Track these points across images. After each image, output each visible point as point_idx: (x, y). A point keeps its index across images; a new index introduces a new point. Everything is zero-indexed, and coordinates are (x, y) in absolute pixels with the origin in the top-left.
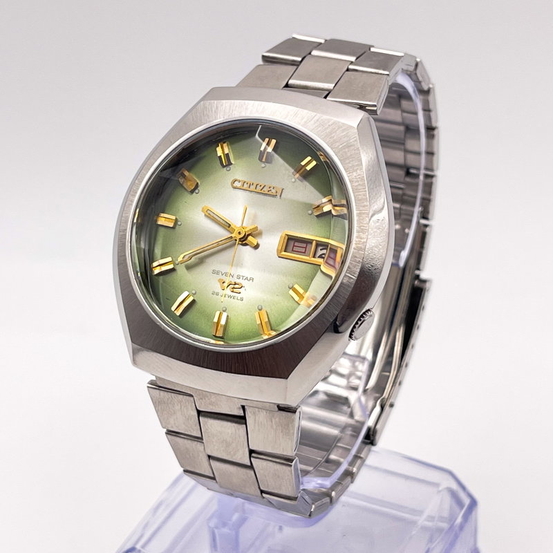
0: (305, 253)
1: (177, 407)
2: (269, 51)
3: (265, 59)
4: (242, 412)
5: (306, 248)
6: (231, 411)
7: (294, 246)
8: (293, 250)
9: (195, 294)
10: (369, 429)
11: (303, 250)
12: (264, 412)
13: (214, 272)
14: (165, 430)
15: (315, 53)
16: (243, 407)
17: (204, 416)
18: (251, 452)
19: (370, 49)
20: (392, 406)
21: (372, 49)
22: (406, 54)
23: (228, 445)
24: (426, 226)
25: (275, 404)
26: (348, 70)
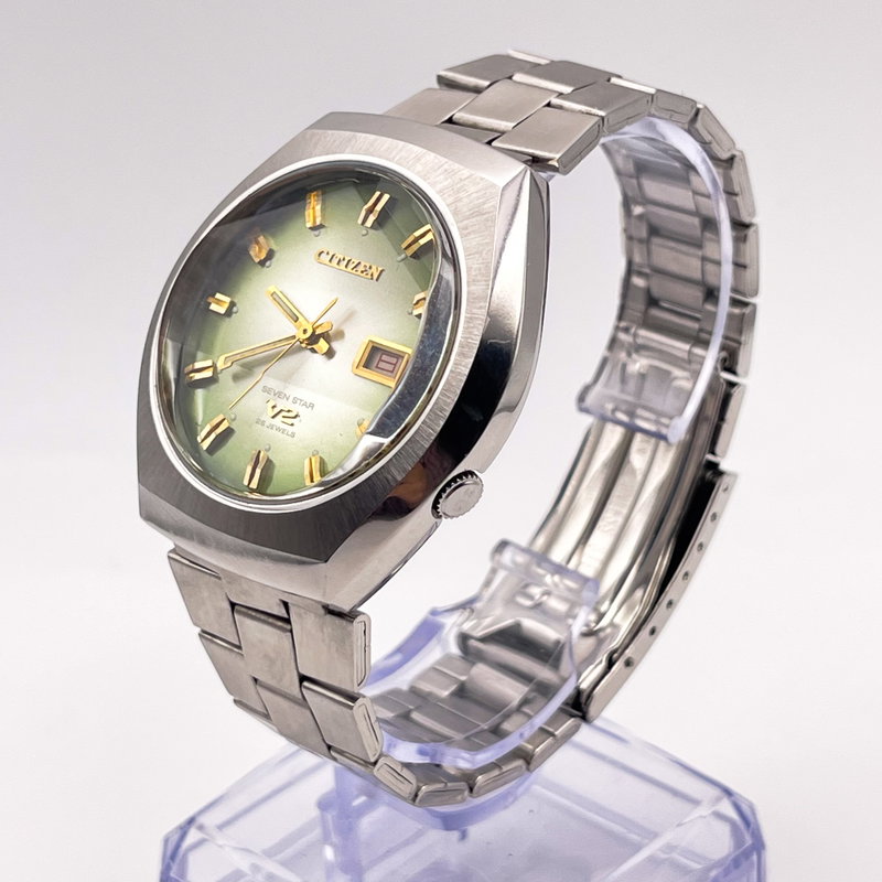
0: (392, 372)
1: (206, 594)
2: (450, 69)
3: (441, 79)
4: (284, 611)
5: (395, 365)
6: (270, 608)
7: (380, 360)
8: (377, 367)
9: (234, 420)
10: (578, 692)
11: (390, 367)
12: (312, 615)
13: (266, 390)
14: (198, 630)
15: (518, 77)
16: (286, 605)
17: (240, 612)
18: (303, 678)
19: (609, 80)
20: (628, 663)
21: (614, 80)
22: (658, 91)
23: (272, 662)
24: (732, 385)
25: (319, 602)
26: (549, 105)
